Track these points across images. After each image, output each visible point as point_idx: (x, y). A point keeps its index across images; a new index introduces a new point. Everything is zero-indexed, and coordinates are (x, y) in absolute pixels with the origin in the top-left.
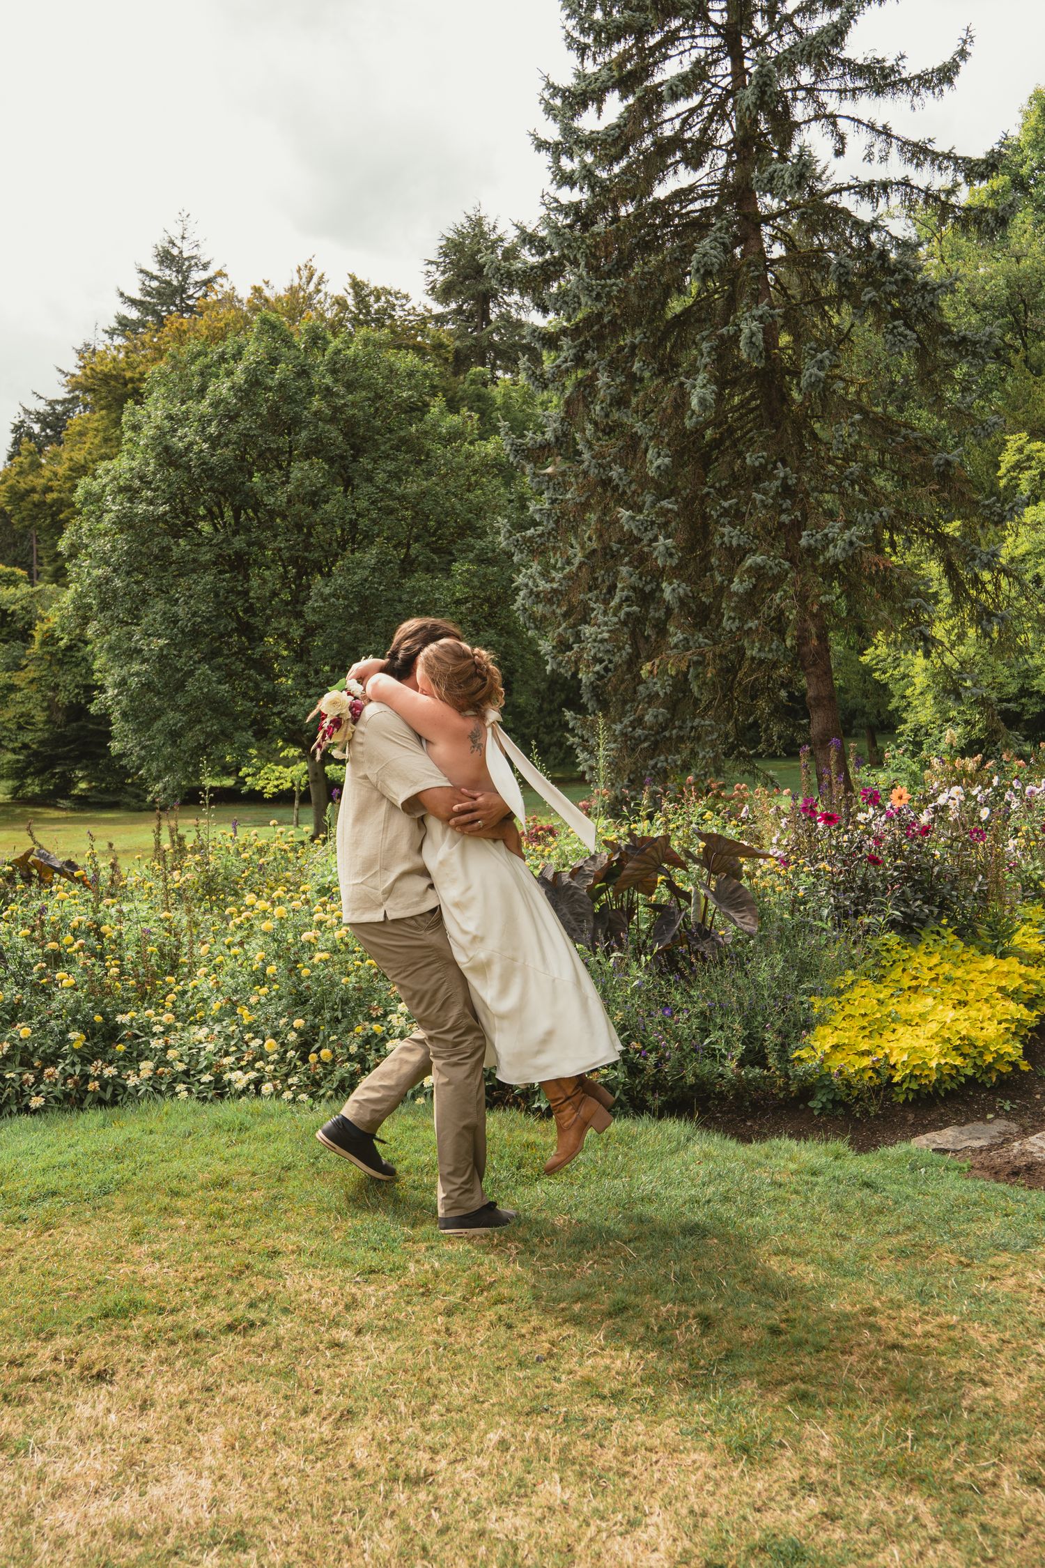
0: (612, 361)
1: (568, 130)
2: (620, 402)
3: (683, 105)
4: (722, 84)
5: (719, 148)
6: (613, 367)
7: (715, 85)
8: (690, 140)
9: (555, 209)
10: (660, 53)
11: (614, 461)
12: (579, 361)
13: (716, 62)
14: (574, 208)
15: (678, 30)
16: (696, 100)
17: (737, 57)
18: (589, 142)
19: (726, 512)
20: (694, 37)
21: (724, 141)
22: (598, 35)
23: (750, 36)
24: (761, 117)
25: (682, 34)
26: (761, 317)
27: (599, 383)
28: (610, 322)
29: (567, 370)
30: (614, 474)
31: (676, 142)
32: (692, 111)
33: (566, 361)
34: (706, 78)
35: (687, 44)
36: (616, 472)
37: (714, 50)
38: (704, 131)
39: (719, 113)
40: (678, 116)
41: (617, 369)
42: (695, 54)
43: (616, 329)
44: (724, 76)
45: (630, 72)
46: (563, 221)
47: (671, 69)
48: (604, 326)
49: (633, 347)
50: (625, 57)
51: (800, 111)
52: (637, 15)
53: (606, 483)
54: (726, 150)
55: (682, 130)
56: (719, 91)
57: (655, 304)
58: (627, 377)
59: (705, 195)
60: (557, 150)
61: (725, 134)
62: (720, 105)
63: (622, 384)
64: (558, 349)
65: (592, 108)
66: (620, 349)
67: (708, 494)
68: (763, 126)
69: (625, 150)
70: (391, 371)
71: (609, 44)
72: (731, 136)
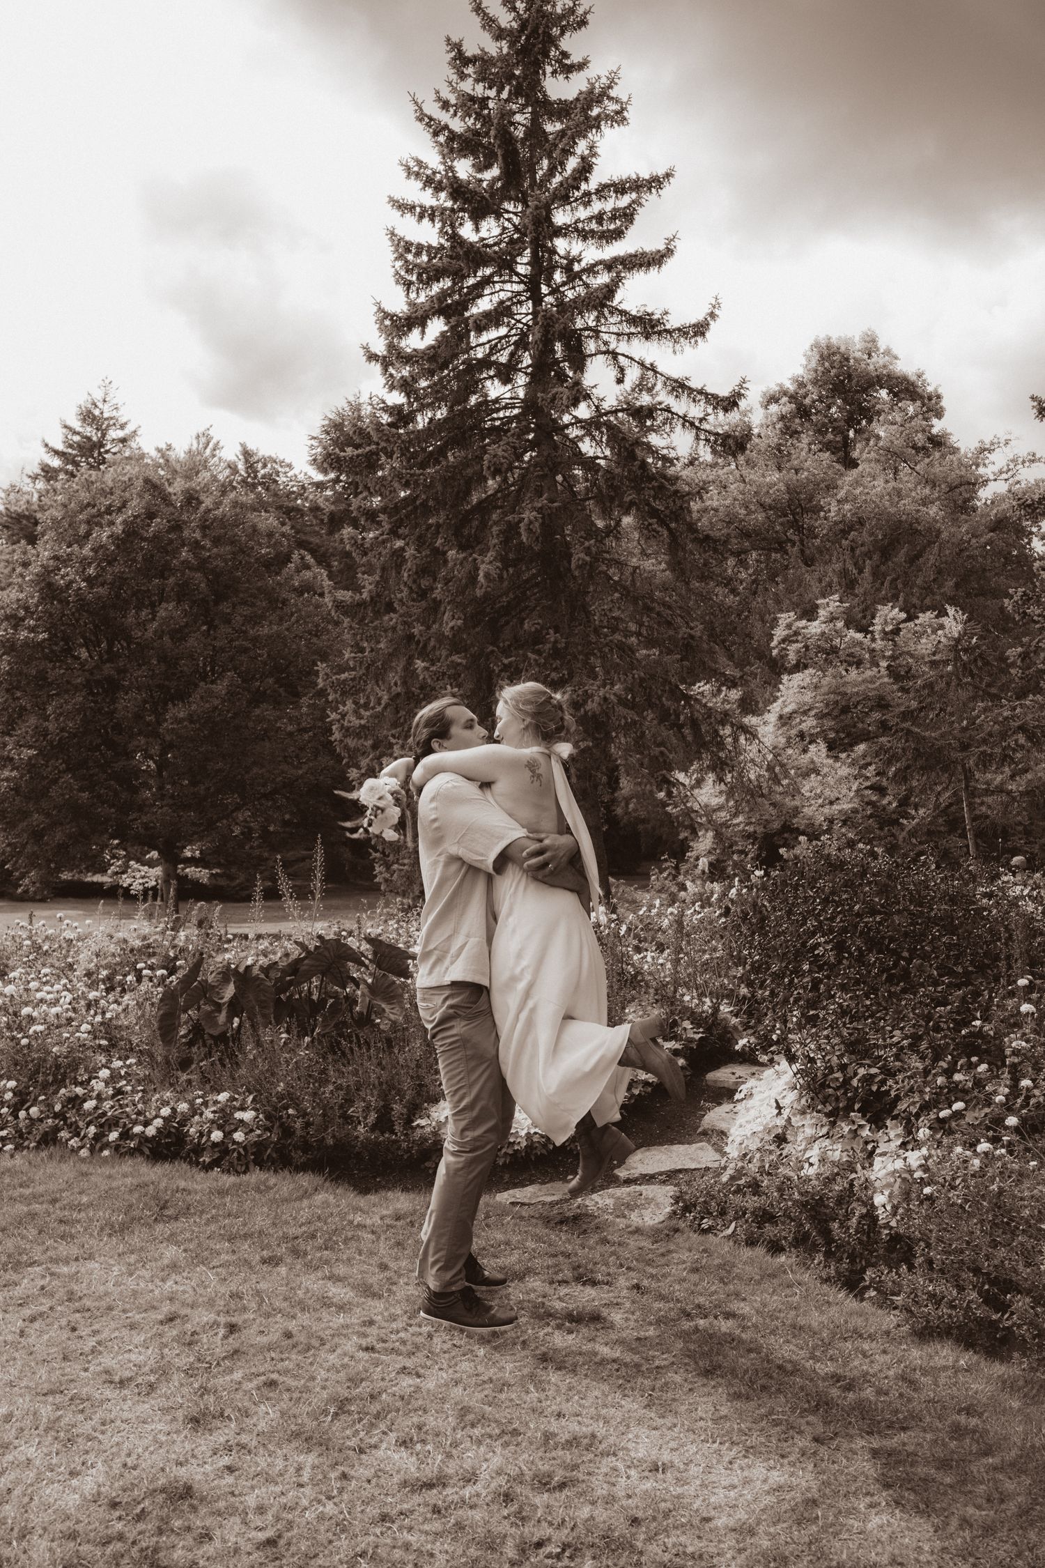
0: (420, 537)
1: (391, 347)
2: (423, 570)
3: (493, 334)
4: (524, 321)
5: (520, 370)
6: (421, 542)
7: (519, 321)
8: (495, 363)
9: (382, 409)
10: (476, 292)
11: (418, 620)
12: (394, 533)
13: (520, 303)
14: (396, 411)
15: (492, 275)
16: (503, 331)
17: (537, 299)
18: (407, 359)
19: (506, 668)
20: (504, 282)
21: (524, 365)
22: (420, 275)
23: (549, 286)
24: (558, 347)
25: (496, 279)
26: (541, 508)
27: (407, 555)
28: (421, 504)
29: (384, 542)
30: (416, 631)
31: (485, 363)
32: (500, 338)
33: (382, 534)
34: (511, 315)
35: (498, 287)
36: (417, 630)
37: (519, 293)
38: (512, 355)
39: (522, 344)
40: (489, 341)
41: (424, 543)
42: (503, 295)
43: (426, 510)
44: (527, 314)
45: (449, 306)
46: (385, 419)
47: (484, 304)
48: (416, 508)
49: (438, 526)
50: (444, 294)
51: (591, 346)
52: (454, 262)
53: (410, 637)
54: (526, 373)
55: (491, 354)
56: (520, 326)
57: (458, 492)
58: (432, 550)
59: (506, 407)
60: (386, 363)
61: (527, 360)
62: (523, 335)
63: (426, 556)
64: (379, 524)
65: (416, 332)
66: (430, 526)
67: (493, 652)
68: (559, 355)
69: (444, 366)
70: (255, 531)
71: (428, 283)
72: (530, 362)
